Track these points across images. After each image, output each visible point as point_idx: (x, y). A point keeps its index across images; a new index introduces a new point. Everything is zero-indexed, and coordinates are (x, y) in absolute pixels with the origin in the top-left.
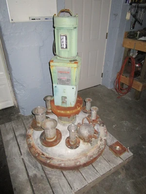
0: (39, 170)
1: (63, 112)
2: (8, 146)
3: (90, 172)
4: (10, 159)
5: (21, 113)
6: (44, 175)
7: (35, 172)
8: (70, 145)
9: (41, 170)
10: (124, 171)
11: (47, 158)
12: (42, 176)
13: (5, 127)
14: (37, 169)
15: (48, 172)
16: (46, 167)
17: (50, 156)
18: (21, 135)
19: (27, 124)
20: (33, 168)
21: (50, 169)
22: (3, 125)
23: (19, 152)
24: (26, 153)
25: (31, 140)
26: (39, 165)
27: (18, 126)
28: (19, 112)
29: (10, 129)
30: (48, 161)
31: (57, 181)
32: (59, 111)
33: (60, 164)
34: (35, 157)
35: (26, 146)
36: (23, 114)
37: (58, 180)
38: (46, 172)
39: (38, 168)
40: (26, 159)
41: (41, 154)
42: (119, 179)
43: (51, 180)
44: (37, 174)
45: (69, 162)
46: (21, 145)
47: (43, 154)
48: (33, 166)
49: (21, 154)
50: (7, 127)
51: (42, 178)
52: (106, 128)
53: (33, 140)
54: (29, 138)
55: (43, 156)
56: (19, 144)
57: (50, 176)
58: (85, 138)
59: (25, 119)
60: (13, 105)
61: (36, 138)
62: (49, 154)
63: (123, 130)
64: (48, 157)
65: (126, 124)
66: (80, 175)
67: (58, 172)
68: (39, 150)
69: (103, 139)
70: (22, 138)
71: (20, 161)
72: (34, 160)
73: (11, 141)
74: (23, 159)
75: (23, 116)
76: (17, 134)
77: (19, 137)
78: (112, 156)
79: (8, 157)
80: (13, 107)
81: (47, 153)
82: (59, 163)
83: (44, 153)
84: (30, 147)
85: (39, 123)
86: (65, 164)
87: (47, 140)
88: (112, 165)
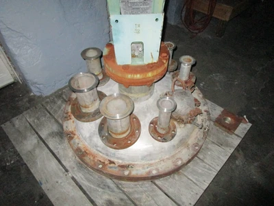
0: (113, 191)
1: (138, 76)
2: (35, 162)
3: (200, 171)
4: (49, 186)
5: (35, 92)
6: (125, 197)
7: (106, 197)
8: (160, 135)
9: (116, 189)
10: (241, 152)
11: (122, 167)
12: (122, 200)
13: (14, 126)
14: (107, 191)
15: (131, 190)
16: (123, 182)
17: (126, 163)
18: (52, 135)
19: (56, 111)
20: (100, 190)
21: (132, 184)
22: (8, 123)
23: (61, 167)
24: (75, 166)
25: (77, 141)
26: (109, 181)
27: (38, 119)
28: (29, 91)
29: (26, 127)
30: (126, 173)
31: (152, 202)
32: (129, 76)
33: (150, 172)
34: (99, 171)
35: (70, 153)
36: (38, 94)
37: (153, 199)
38: (125, 190)
39: (109, 187)
40: (80, 177)
41: (106, 162)
42: (237, 166)
43: (140, 201)
44: (112, 198)
45: (163, 164)
46: (60, 154)
47: (111, 162)
48: (99, 186)
49: (67, 171)
50: (17, 126)
51: (122, 204)
52: (199, 92)
53: (82, 139)
54: (72, 138)
55: (112, 165)
56: (55, 151)
57: (136, 196)
58: (184, 118)
59: (47, 103)
60: (12, 80)
61: (88, 135)
62: (122, 159)
63: (216, 89)
64: (123, 164)
65: (218, 77)
66: (185, 179)
67: (147, 185)
68: (102, 157)
69: (203, 112)
70: (57, 139)
71: (69, 184)
72: (97, 175)
73: (37, 151)
74: (73, 178)
75: (39, 97)
76: (44, 134)
77: (50, 139)
78: (223, 134)
79: (43, 182)
80: (13, 83)
81: (118, 158)
82: (147, 170)
83: (112, 160)
84: (81, 154)
85: (86, 107)
86: (157, 169)
87: (114, 136)
88: (228, 149)
